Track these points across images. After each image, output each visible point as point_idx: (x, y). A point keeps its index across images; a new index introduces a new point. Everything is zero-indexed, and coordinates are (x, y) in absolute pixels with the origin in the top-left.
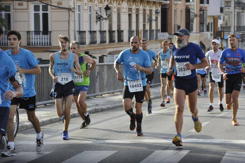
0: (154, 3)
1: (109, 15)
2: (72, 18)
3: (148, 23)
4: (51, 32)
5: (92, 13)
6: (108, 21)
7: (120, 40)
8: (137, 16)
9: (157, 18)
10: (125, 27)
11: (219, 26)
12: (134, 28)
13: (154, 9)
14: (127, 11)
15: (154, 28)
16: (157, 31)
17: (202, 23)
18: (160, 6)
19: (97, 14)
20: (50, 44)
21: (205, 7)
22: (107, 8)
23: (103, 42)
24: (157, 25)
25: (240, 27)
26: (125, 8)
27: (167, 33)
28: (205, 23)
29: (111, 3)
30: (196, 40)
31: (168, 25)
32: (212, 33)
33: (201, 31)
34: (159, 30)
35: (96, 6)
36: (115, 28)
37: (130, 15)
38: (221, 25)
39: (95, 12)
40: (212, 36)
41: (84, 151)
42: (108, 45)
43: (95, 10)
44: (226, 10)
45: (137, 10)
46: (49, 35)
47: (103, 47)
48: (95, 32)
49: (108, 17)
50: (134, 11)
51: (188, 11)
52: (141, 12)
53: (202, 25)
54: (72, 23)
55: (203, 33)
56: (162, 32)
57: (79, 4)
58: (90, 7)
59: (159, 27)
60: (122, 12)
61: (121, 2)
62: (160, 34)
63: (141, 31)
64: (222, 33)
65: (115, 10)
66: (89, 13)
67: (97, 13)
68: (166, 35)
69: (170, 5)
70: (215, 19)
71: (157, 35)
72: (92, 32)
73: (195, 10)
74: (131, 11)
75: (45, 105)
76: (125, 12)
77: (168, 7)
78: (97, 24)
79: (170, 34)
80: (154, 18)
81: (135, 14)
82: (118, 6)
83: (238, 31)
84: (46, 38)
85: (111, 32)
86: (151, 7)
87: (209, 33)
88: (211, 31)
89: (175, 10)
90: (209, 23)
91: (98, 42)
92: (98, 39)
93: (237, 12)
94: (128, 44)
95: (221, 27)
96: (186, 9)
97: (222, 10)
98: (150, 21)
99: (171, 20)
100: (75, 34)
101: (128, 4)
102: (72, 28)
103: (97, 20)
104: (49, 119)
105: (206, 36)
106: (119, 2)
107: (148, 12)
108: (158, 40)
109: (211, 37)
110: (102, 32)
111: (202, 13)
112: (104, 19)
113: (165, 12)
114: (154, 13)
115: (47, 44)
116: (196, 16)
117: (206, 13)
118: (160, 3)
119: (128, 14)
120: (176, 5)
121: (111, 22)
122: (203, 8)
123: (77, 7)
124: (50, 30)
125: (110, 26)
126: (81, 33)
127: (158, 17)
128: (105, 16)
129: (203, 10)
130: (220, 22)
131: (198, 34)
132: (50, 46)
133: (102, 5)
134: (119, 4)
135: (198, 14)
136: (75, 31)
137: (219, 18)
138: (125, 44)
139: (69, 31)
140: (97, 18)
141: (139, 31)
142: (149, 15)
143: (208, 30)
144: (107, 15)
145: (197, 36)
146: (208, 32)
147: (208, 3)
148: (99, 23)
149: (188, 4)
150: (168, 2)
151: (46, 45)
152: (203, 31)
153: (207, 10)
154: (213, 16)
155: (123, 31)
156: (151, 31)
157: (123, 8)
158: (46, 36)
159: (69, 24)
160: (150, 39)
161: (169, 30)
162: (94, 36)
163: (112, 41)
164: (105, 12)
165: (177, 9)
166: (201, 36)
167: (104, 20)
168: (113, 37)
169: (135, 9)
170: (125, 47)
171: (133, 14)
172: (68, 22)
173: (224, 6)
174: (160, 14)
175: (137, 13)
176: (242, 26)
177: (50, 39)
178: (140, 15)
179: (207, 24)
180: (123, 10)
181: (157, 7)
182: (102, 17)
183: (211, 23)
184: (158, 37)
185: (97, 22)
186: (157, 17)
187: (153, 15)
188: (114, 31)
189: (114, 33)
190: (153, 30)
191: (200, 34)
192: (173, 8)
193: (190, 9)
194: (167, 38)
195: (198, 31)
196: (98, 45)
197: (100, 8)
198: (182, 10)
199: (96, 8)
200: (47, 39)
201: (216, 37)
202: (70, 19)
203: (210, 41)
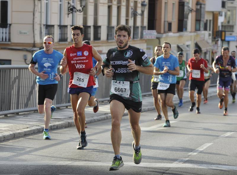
1: (84, 6)
2: (38, 9)
3: (132, 17)
4: (10, 25)
5: (63, 3)
6: (82, 13)
7: (97, 37)
8: (119, 8)
9: (143, 12)
10: (103, 22)
11: (219, 24)
12: (114, 23)
13: (140, 0)
14: (106, 1)
15: (139, 24)
16: (143, 28)
17: (198, 20)
19: (69, 5)
20: (9, 40)
21: (203, 1)
24: (142, 20)
27: (155, 31)
28: (202, 20)
30: (191, 40)
31: (157, 21)
32: (211, 32)
33: (197, 29)
34: (145, 27)
36: (90, 23)
37: (110, 7)
38: (222, 23)
39: (67, 2)
40: (211, 37)
43: (66, 0)
44: (228, 4)
45: (119, 1)
46: (8, 29)
48: (66, 26)
49: (83, 8)
50: (115, 3)
51: (182, 5)
52: (124, 4)
53: (199, 22)
54: (37, 15)
55: (199, 32)
56: (148, 29)
59: (146, 24)
60: (100, 3)
62: (146, 32)
64: (223, 33)
66: (60, 3)
67: (69, 3)
68: (154, 33)
70: (215, 16)
71: (142, 34)
72: (62, 27)
73: (191, 3)
74: (111, 2)
75: (6, 115)
76: (104, 4)
78: (68, 17)
79: (159, 32)
80: (139, 11)
81: (116, 6)
84: (4, 32)
85: (86, 27)
87: (207, 33)
88: (210, 30)
89: (166, 3)
90: (207, 20)
91: (69, 40)
94: (106, 43)
95: (222, 26)
96: (179, 2)
97: (223, 5)
98: (135, 15)
99: (161, 15)
100: (41, 28)
102: (37, 20)
103: (69, 12)
104: (11, 133)
105: (203, 36)
107: (132, 4)
108: (144, 40)
109: (209, 38)
111: (199, 7)
112: (77, 11)
113: (153, 5)
114: (139, 5)
115: (6, 39)
116: (191, 11)
117: (204, 8)
119: (107, 5)
121: (86, 15)
122: (201, 1)
124: (9, 22)
125: (85, 20)
126: (49, 27)
128: (79, 7)
129: (201, 4)
130: (221, 20)
131: (193, 34)
132: (9, 43)
135: (195, 9)
136: (41, 24)
137: (220, 14)
138: (102, 43)
139: (33, 24)
140: (68, 10)
142: (133, 8)
143: (205, 29)
144: (81, 6)
145: (191, 36)
148: (71, 15)
151: (4, 40)
152: (199, 30)
153: (205, 5)
154: (213, 12)
155: (100, 27)
156: (135, 28)
158: (4, 29)
159: (34, 16)
160: (134, 38)
161: (157, 27)
162: (65, 31)
164: (79, 3)
165: (168, 1)
166: (197, 35)
167: (78, 13)
168: (88, 34)
169: (116, 0)
170: (102, 46)
171: (113, 6)
172: (32, 14)
174: (147, 7)
175: (119, 5)
177: (10, 33)
178: (122, 7)
179: (205, 21)
180: (101, 1)
182: (74, 8)
183: (210, 21)
184: (144, 36)
185: (68, 14)
186: (143, 10)
187: (138, 8)
188: (90, 27)
189: (89, 29)
190: (138, 27)
191: (195, 34)
193: (184, 3)
194: (154, 37)
195: (194, 30)
196: (69, 43)
198: (174, 2)
200: (6, 33)
201: (215, 38)
202: (36, 9)
203: (208, 43)
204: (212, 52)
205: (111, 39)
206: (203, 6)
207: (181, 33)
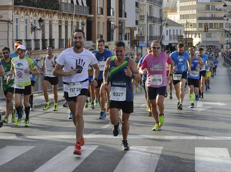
0: (81, 16)
1: (42, 26)
2: (11, 29)
5: (28, 25)
6: (41, 31)
8: (66, 27)
10: (55, 36)
11: (135, 36)
12: (63, 37)
13: (80, 21)
14: (58, 22)
17: (120, 33)
18: (86, 19)
21: (124, 20)
22: (41, 21)
23: (37, 48)
25: (152, 37)
26: (56, 21)
27: (92, 41)
28: (123, 33)
29: (43, 16)
31: (93, 35)
32: (130, 41)
35: (31, 18)
36: (47, 37)
38: (136, 35)
40: (129, 44)
41: (6, 146)
42: (42, 51)
43: (30, 22)
44: (140, 23)
45: (66, 22)
47: (37, 53)
48: (31, 40)
49: (41, 28)
50: (63, 23)
51: (109, 23)
52: (70, 24)
53: (121, 34)
54: (10, 33)
56: (87, 40)
57: (17, 17)
58: (26, 19)
60: (53, 24)
61: (52, 16)
62: (86, 42)
63: (69, 39)
64: (138, 41)
65: (47, 22)
66: (25, 25)
67: (32, 25)
68: (91, 43)
69: (94, 18)
70: (132, 30)
72: (28, 41)
73: (115, 22)
74: (61, 23)
76: (56, 24)
77: (92, 20)
79: (94, 42)
81: (65, 26)
82: (50, 19)
83: (150, 40)
85: (44, 40)
86: (78, 19)
88: (129, 40)
89: (98, 22)
90: (126, 33)
91: (33, 49)
92: (33, 47)
93: (150, 25)
94: (58, 51)
95: (137, 37)
96: (107, 22)
97: (137, 23)
99: (95, 30)
100: (13, 42)
101: (58, 17)
102: (10, 37)
106: (51, 15)
107: (75, 24)
110: (36, 41)
112: (38, 29)
113: (90, 24)
114: (80, 24)
116: (116, 27)
117: (124, 25)
118: (86, 16)
119: (58, 25)
120: (99, 18)
121: (44, 32)
122: (122, 21)
123: (15, 20)
125: (43, 35)
127: (84, 28)
129: (122, 23)
130: (136, 33)
133: (36, 17)
134: (51, 17)
135: (118, 26)
136: (13, 39)
137: (135, 29)
138: (56, 51)
139: (8, 40)
140: (32, 29)
141: (68, 39)
142: (76, 26)
143: (126, 39)
144: (40, 26)
146: (126, 41)
147: (126, 17)
148: (33, 33)
149: (109, 17)
150: (93, 16)
153: (124, 23)
154: (130, 28)
155: (54, 39)
157: (54, 21)
159: (8, 34)
161: (93, 39)
162: (29, 43)
163: (44, 48)
164: (38, 24)
165: (100, 21)
167: (38, 31)
168: (46, 45)
169: (64, 22)
171: (62, 25)
172: (7, 32)
173: (139, 19)
174: (86, 25)
175: (66, 25)
176: (154, 36)
178: (68, 26)
180: (54, 22)
181: (83, 20)
182: (36, 28)
183: (129, 33)
185: (32, 32)
187: (79, 27)
188: (47, 40)
192: (97, 21)
193: (111, 22)
194: (91, 45)
196: (33, 51)
197: (35, 20)
198: (104, 22)
199: (31, 21)
201: (132, 45)
202: (9, 29)
203: (128, 48)
204: (131, 54)
205: (62, 48)
206: (123, 24)
207: (110, 42)
